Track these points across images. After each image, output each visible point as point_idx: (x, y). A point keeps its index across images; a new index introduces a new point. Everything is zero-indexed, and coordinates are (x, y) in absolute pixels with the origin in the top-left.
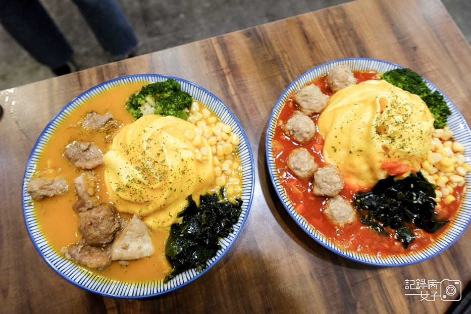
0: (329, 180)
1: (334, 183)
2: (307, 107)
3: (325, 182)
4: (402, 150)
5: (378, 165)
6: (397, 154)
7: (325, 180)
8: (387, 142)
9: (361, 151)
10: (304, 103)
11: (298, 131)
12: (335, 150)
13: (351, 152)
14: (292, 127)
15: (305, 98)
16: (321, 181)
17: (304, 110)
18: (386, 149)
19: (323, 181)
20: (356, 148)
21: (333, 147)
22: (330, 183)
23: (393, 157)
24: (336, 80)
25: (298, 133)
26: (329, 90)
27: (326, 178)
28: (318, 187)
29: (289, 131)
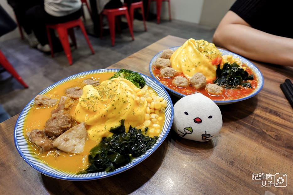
0: (198, 76)
1: (201, 76)
2: (164, 65)
3: (197, 78)
4: (213, 53)
5: (210, 64)
6: (213, 56)
7: (196, 78)
8: (206, 54)
9: (199, 63)
10: (162, 64)
11: (168, 72)
12: (189, 71)
13: (196, 66)
14: (164, 72)
15: (160, 62)
16: (195, 80)
17: (164, 67)
18: (207, 56)
19: (196, 79)
20: (197, 63)
21: (188, 70)
22: (200, 77)
23: (212, 58)
24: (167, 54)
25: (169, 73)
26: (167, 57)
27: (197, 77)
28: (196, 84)
29: (164, 75)
